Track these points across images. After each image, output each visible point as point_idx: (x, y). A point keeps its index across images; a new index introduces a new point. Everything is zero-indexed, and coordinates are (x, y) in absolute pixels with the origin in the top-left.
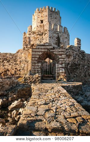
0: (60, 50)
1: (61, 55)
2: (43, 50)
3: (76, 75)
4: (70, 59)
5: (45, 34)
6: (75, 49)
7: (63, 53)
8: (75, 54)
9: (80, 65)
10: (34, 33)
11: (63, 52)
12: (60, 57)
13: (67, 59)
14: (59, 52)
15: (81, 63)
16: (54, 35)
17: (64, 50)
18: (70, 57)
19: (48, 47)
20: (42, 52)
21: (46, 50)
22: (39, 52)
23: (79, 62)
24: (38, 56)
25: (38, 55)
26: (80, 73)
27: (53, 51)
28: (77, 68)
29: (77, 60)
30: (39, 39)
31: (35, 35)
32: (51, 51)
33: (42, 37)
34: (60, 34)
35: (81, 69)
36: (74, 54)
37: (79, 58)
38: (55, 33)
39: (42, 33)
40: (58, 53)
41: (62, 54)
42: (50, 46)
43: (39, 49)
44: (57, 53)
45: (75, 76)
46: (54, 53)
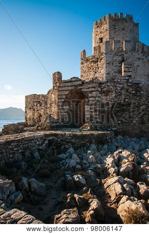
0: (89, 86)
1: (91, 92)
2: (70, 88)
3: (121, 121)
4: (108, 97)
5: (101, 60)
6: (119, 80)
7: (93, 89)
8: (119, 88)
9: (129, 104)
10: (87, 60)
11: (94, 87)
12: (90, 95)
13: (104, 98)
14: (89, 88)
15: (132, 101)
16: (116, 58)
17: (94, 85)
18: (110, 94)
19: (76, 83)
20: (68, 90)
21: (73, 88)
22: (66, 91)
23: (127, 100)
24: (64, 97)
25: (65, 95)
26: (130, 117)
27: (81, 87)
28: (124, 111)
29: (123, 97)
30: (93, 69)
31: (88, 63)
32: (79, 88)
33: (98, 65)
34: (126, 55)
35: (133, 111)
36: (117, 89)
37: (128, 93)
38: (117, 55)
39: (98, 59)
40: (88, 90)
41: (93, 91)
42: (78, 81)
43: (65, 86)
44: (86, 90)
45: (119, 122)
46: (83, 90)
